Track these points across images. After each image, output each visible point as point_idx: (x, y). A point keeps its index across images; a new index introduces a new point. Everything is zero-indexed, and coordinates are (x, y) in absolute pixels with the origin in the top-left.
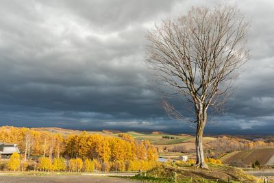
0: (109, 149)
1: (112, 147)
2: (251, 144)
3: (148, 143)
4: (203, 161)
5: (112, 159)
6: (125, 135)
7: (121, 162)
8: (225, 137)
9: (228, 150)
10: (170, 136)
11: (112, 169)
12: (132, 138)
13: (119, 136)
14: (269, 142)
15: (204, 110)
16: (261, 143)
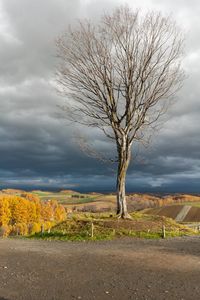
0: (9, 211)
1: (13, 208)
2: (161, 201)
3: (56, 202)
4: (125, 210)
5: (13, 221)
6: (29, 194)
7: (23, 225)
8: (136, 195)
9: (139, 208)
10: (80, 195)
11: (12, 234)
12: (37, 198)
13: (22, 196)
14: (176, 199)
15: (127, 146)
16: (170, 200)
